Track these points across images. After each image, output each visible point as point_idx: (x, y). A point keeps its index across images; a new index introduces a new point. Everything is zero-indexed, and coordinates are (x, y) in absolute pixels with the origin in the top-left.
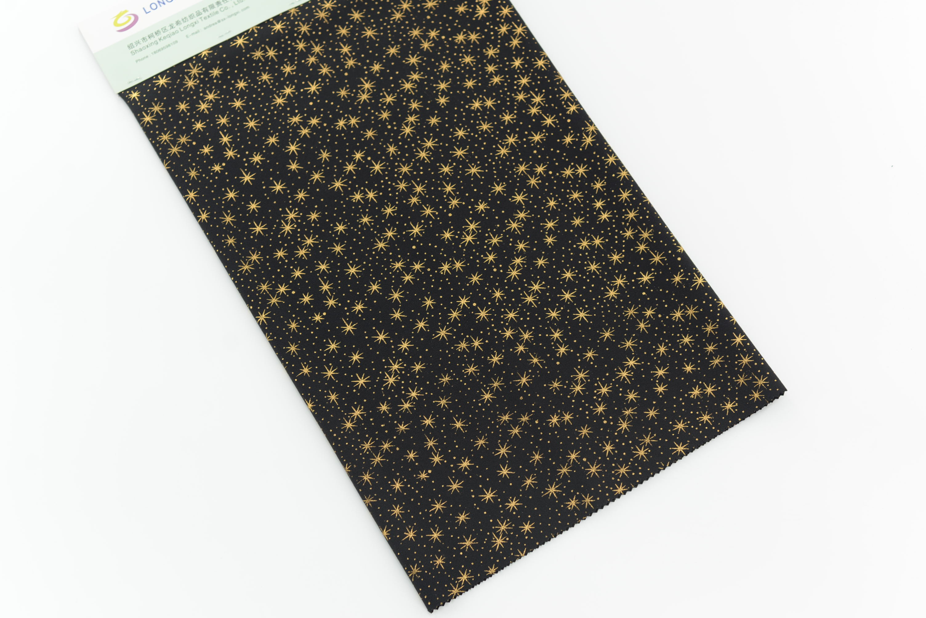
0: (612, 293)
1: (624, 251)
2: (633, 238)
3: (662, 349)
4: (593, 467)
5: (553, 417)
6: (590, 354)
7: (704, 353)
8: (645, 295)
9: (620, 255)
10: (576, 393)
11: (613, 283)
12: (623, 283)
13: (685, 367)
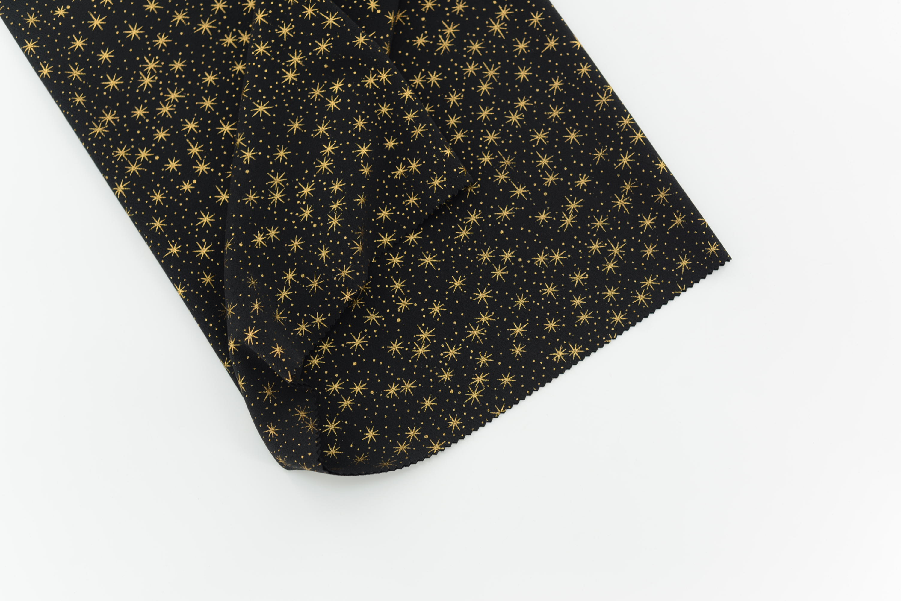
0: (290, 76)
1: (292, 20)
4: (313, 281)
5: (257, 236)
6: (281, 154)
10: (276, 202)
12: (300, 60)
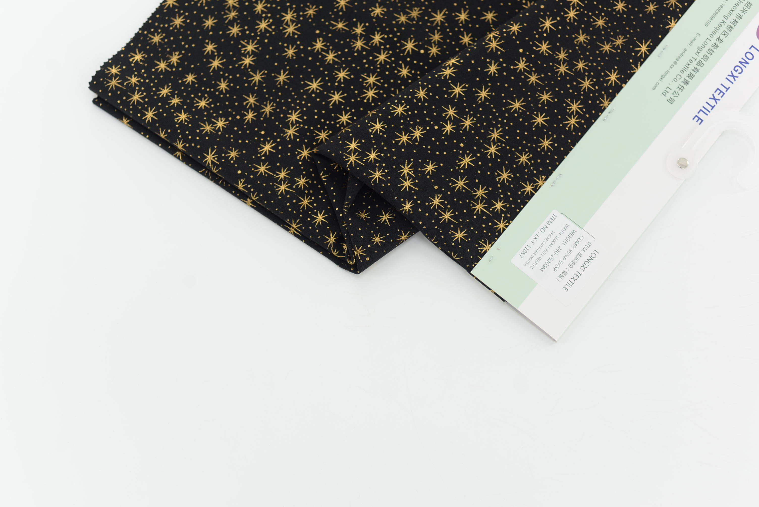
2: (295, 179)
3: (223, 86)
7: (180, 95)
8: (261, 131)
9: (302, 158)
11: (297, 127)
13: (194, 78)
